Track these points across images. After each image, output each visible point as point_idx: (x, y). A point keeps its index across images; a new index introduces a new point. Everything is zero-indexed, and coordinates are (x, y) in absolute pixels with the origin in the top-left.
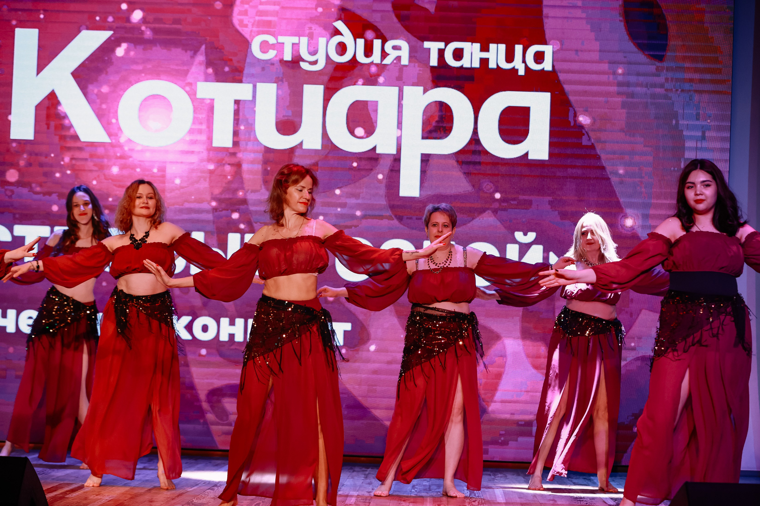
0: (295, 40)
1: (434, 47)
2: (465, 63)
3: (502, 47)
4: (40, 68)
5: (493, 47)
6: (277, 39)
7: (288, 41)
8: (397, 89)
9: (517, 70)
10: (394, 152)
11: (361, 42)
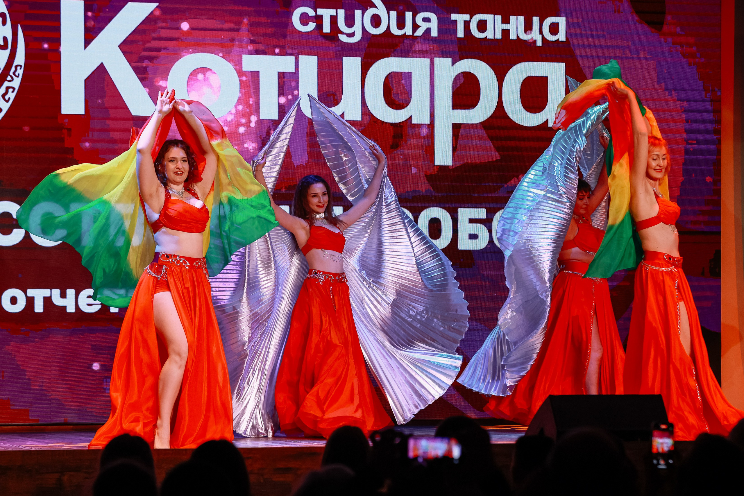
0: (333, 12)
1: (460, 18)
2: (489, 34)
3: (521, 19)
4: (88, 41)
5: (513, 18)
6: (316, 12)
7: (326, 13)
8: (428, 60)
9: (535, 41)
10: (428, 122)
11: (393, 14)
